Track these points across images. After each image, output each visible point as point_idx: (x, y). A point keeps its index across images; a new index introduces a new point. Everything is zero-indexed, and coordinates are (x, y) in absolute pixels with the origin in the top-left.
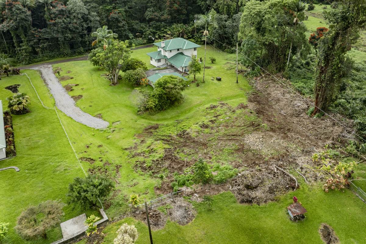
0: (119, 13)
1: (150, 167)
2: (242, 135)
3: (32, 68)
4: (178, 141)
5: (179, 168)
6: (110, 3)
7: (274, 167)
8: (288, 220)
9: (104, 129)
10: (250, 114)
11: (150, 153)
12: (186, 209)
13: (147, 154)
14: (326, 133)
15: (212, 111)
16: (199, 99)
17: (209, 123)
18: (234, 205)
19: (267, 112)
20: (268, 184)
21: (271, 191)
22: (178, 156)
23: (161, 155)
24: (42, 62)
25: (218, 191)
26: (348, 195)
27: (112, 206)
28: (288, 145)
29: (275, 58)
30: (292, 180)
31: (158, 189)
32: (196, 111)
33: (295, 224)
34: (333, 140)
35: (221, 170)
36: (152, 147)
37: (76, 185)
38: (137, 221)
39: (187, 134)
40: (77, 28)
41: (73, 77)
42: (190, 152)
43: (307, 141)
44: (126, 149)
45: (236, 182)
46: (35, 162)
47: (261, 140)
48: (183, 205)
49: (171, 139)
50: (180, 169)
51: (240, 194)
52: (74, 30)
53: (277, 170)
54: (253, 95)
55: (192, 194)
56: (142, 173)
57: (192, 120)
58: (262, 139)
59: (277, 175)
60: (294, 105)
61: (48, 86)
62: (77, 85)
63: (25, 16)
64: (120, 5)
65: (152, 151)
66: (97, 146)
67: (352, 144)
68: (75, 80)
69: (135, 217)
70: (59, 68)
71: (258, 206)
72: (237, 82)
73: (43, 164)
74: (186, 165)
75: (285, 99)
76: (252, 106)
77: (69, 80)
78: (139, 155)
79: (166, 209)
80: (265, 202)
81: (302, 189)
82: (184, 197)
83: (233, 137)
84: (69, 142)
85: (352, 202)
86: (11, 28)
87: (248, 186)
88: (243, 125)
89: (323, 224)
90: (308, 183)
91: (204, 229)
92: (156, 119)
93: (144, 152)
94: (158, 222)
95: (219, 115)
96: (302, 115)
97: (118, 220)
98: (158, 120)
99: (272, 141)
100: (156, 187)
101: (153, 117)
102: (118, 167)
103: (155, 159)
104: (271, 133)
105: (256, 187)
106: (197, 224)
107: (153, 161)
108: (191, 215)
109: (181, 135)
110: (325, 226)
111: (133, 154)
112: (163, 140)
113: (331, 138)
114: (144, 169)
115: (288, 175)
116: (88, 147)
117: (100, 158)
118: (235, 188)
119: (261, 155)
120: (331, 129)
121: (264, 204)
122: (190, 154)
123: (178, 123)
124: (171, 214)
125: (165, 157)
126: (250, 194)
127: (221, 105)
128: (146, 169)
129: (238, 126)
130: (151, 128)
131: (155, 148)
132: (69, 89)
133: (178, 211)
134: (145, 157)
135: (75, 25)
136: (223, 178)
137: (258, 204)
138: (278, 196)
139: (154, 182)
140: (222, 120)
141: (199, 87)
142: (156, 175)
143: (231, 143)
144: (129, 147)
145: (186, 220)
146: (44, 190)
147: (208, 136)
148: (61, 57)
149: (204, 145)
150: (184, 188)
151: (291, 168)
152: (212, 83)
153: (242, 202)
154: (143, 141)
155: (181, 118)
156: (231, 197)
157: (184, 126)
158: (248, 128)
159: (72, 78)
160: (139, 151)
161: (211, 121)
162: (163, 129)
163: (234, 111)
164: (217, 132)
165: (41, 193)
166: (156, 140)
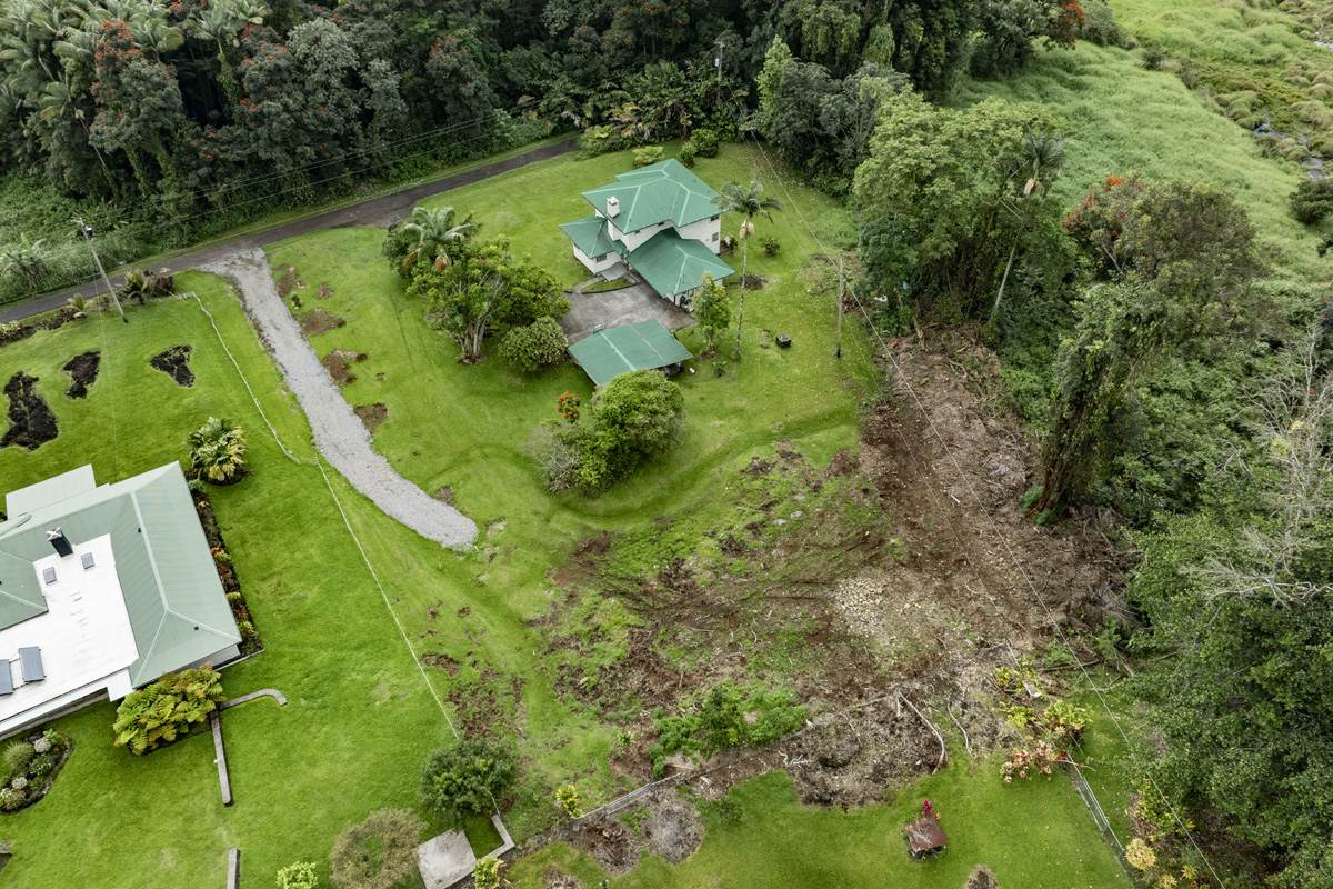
0: (459, 47)
1: (594, 688)
2: (831, 582)
3: (208, 266)
4: (664, 601)
5: (666, 692)
6: (430, 9)
7: (893, 702)
8: (904, 853)
9: (466, 549)
10: (862, 495)
11: (592, 641)
12: (681, 822)
13: (585, 645)
14: (1053, 588)
15: (757, 484)
16: (723, 430)
17: (748, 535)
18: (789, 808)
19: (910, 487)
20: (874, 756)
21: (879, 775)
22: (663, 654)
23: (619, 651)
24: (230, 236)
25: (758, 768)
26: (1057, 790)
27: (516, 803)
28: (945, 624)
29: (961, 275)
30: (933, 744)
31: (617, 759)
32: (712, 484)
33: (918, 866)
34: (1067, 611)
35: (768, 708)
36: (595, 620)
37: (439, 775)
38: (578, 853)
39: (688, 574)
40: (330, 123)
41: (344, 318)
42: (693, 639)
43: (999, 609)
44: (531, 623)
45: (800, 746)
46: (316, 670)
47: (878, 601)
48: (676, 808)
49: (645, 593)
50: (668, 696)
51: (804, 779)
52: (321, 129)
53: (902, 710)
54: (881, 412)
55: (696, 779)
56: (577, 704)
57: (700, 517)
58: (881, 598)
59: (900, 729)
60: (989, 470)
61: (276, 356)
62: (361, 358)
63: (163, 99)
64: (461, 15)
65: (597, 634)
66: (456, 610)
67: (1113, 630)
68: (353, 332)
69: (571, 840)
70: (292, 269)
71: (843, 813)
72: (839, 355)
73: (335, 677)
74: (684, 686)
75: (969, 444)
76: (871, 463)
77: (333, 332)
78: (564, 644)
79: (639, 819)
80: (861, 803)
81: (952, 769)
82: (678, 787)
83: (806, 589)
84: (381, 596)
85: (1061, 808)
86: (126, 141)
87: (827, 760)
88: (837, 540)
89: (979, 867)
90: (970, 750)
91: (719, 874)
92: (601, 512)
93: (577, 637)
94: (621, 857)
95: (777, 502)
96: (1005, 510)
97: (536, 850)
98: (608, 516)
99: (907, 606)
100: (612, 753)
101: (595, 504)
102: (517, 685)
103: (607, 663)
104: (909, 575)
105: (845, 764)
106: (705, 858)
107: (602, 668)
108: (692, 836)
109: (670, 576)
110: (981, 873)
111: (551, 640)
112: (623, 594)
113: (1062, 607)
114: (582, 692)
115: (926, 728)
116: (434, 614)
117: (469, 654)
118: (796, 762)
119: (871, 656)
120: (1072, 572)
121: (857, 808)
122: (694, 648)
123: (662, 530)
124: (648, 834)
125: (631, 657)
126: (828, 781)
127: (782, 462)
128: (585, 694)
129: (822, 548)
130: (588, 549)
131: (606, 624)
132: (341, 372)
133: (664, 826)
134: (582, 654)
135: (324, 113)
136: (770, 734)
137: (845, 807)
138: (892, 788)
139: (608, 737)
140: (781, 522)
141: (723, 378)
142: (610, 714)
143: (798, 611)
144: (538, 616)
145: (682, 851)
146: (356, 758)
147: (741, 584)
148: (286, 210)
149: (730, 615)
150: (676, 760)
151: (939, 705)
152: (763, 360)
153: (809, 800)
154: (571, 596)
155: (672, 510)
156: (785, 786)
157: (678, 541)
158: (851, 553)
159: (341, 324)
160: (564, 632)
161: (752, 527)
162: (621, 552)
163: (817, 488)
164: (766, 569)
165: (352, 767)
166: (606, 595)
